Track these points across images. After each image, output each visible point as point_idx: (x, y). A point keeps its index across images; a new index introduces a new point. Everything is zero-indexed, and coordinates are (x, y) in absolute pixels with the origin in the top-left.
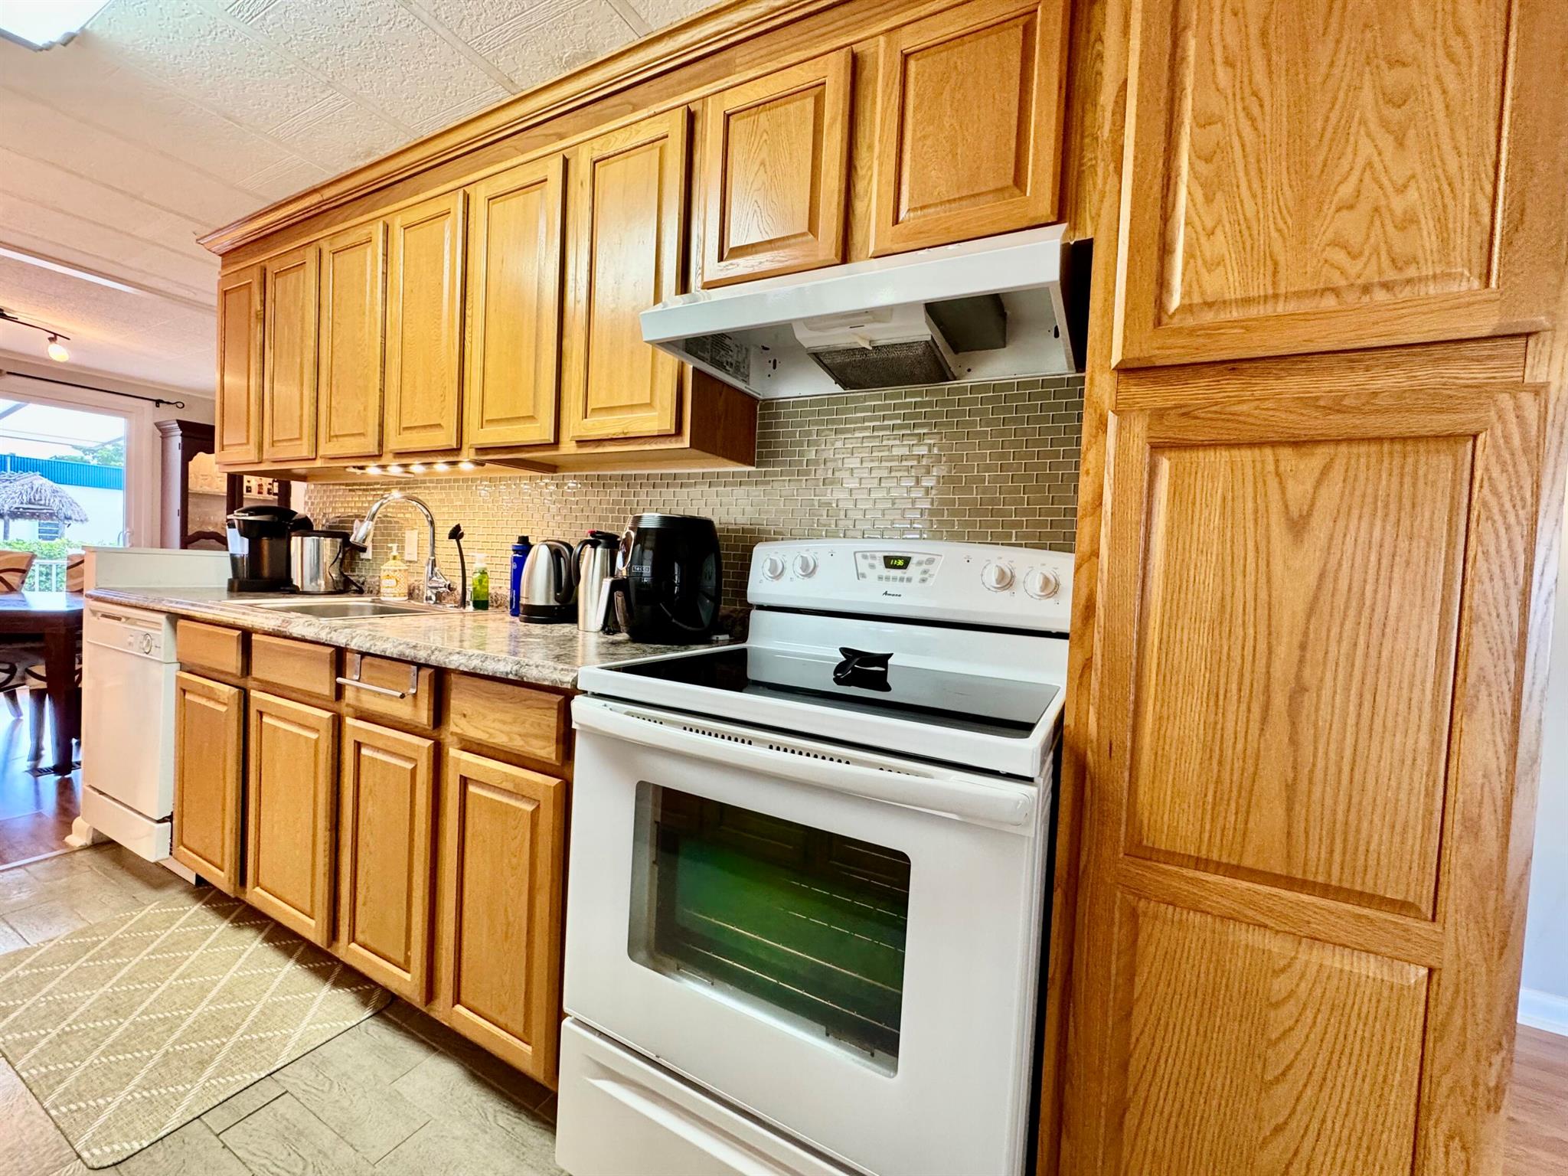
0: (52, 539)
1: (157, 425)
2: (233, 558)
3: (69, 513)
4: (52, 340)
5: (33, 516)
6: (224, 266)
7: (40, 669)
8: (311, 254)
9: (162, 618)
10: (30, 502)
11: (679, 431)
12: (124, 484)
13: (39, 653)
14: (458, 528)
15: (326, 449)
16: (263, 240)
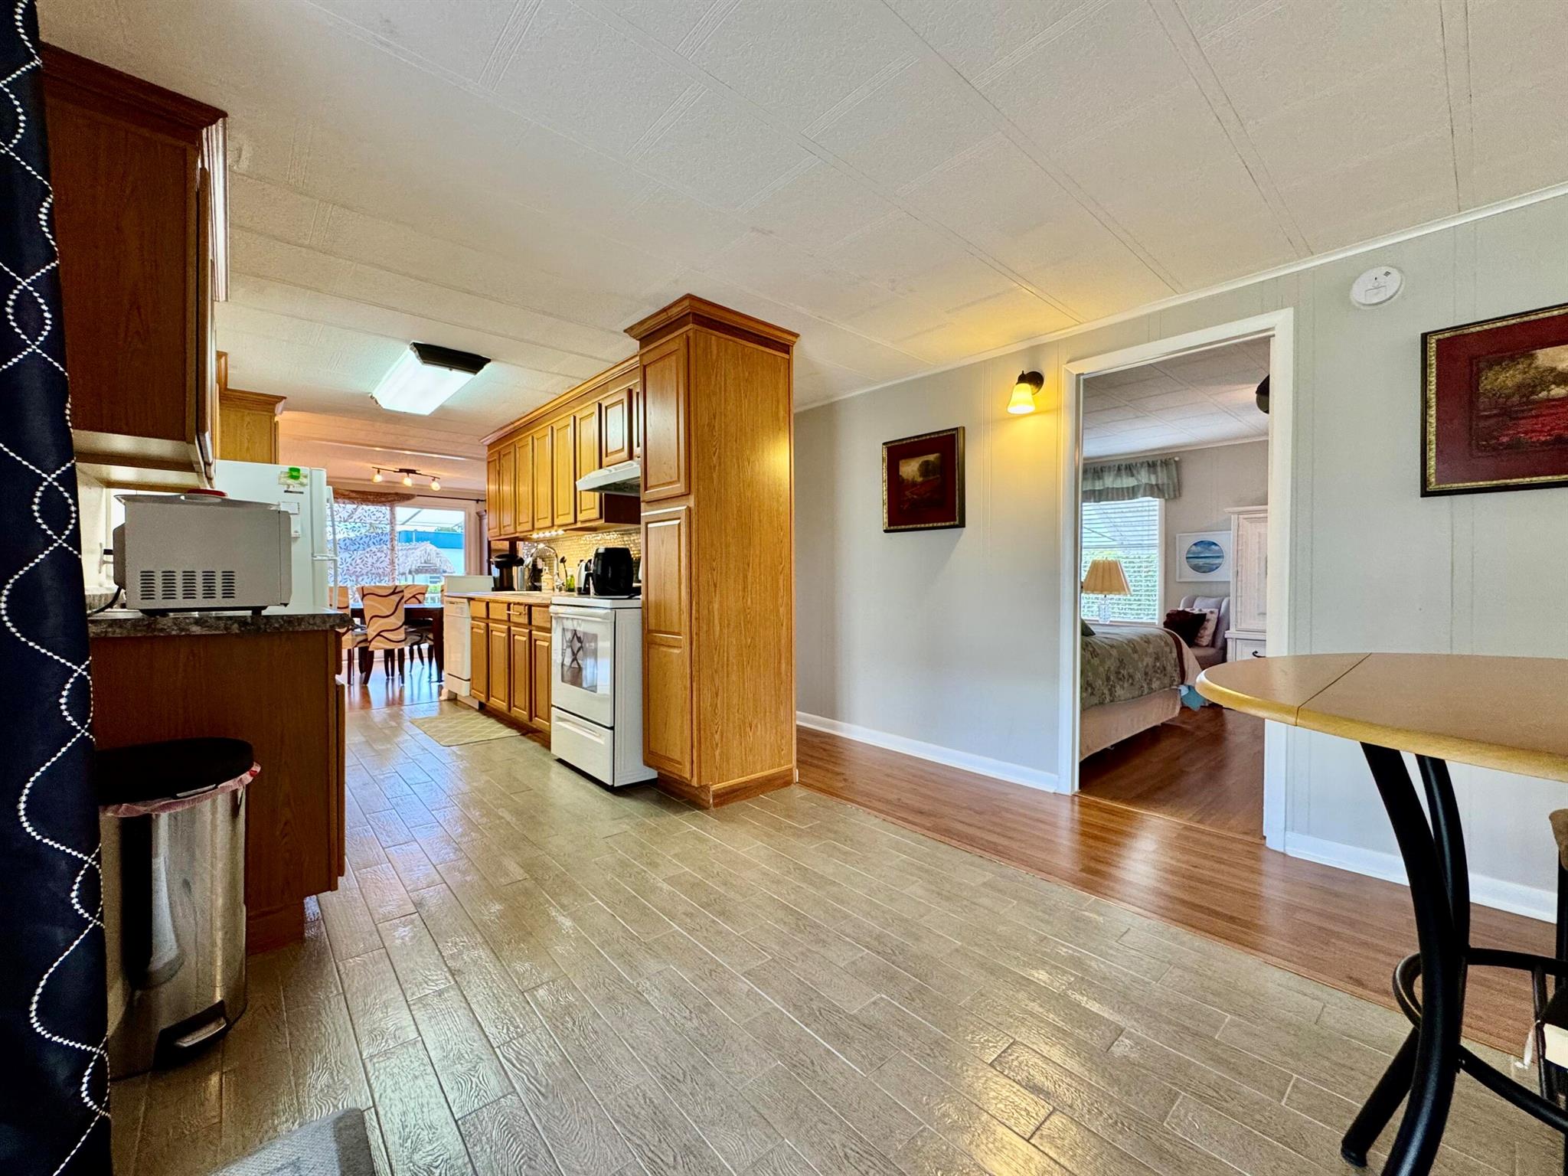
0: (436, 582)
1: (477, 513)
2: (494, 578)
3: (445, 568)
4: (434, 480)
5: (426, 571)
6: (489, 451)
7: (431, 636)
8: (512, 450)
9: (466, 600)
10: (425, 562)
11: (601, 517)
12: (463, 546)
13: (430, 631)
14: (563, 558)
15: (519, 529)
16: (500, 441)
